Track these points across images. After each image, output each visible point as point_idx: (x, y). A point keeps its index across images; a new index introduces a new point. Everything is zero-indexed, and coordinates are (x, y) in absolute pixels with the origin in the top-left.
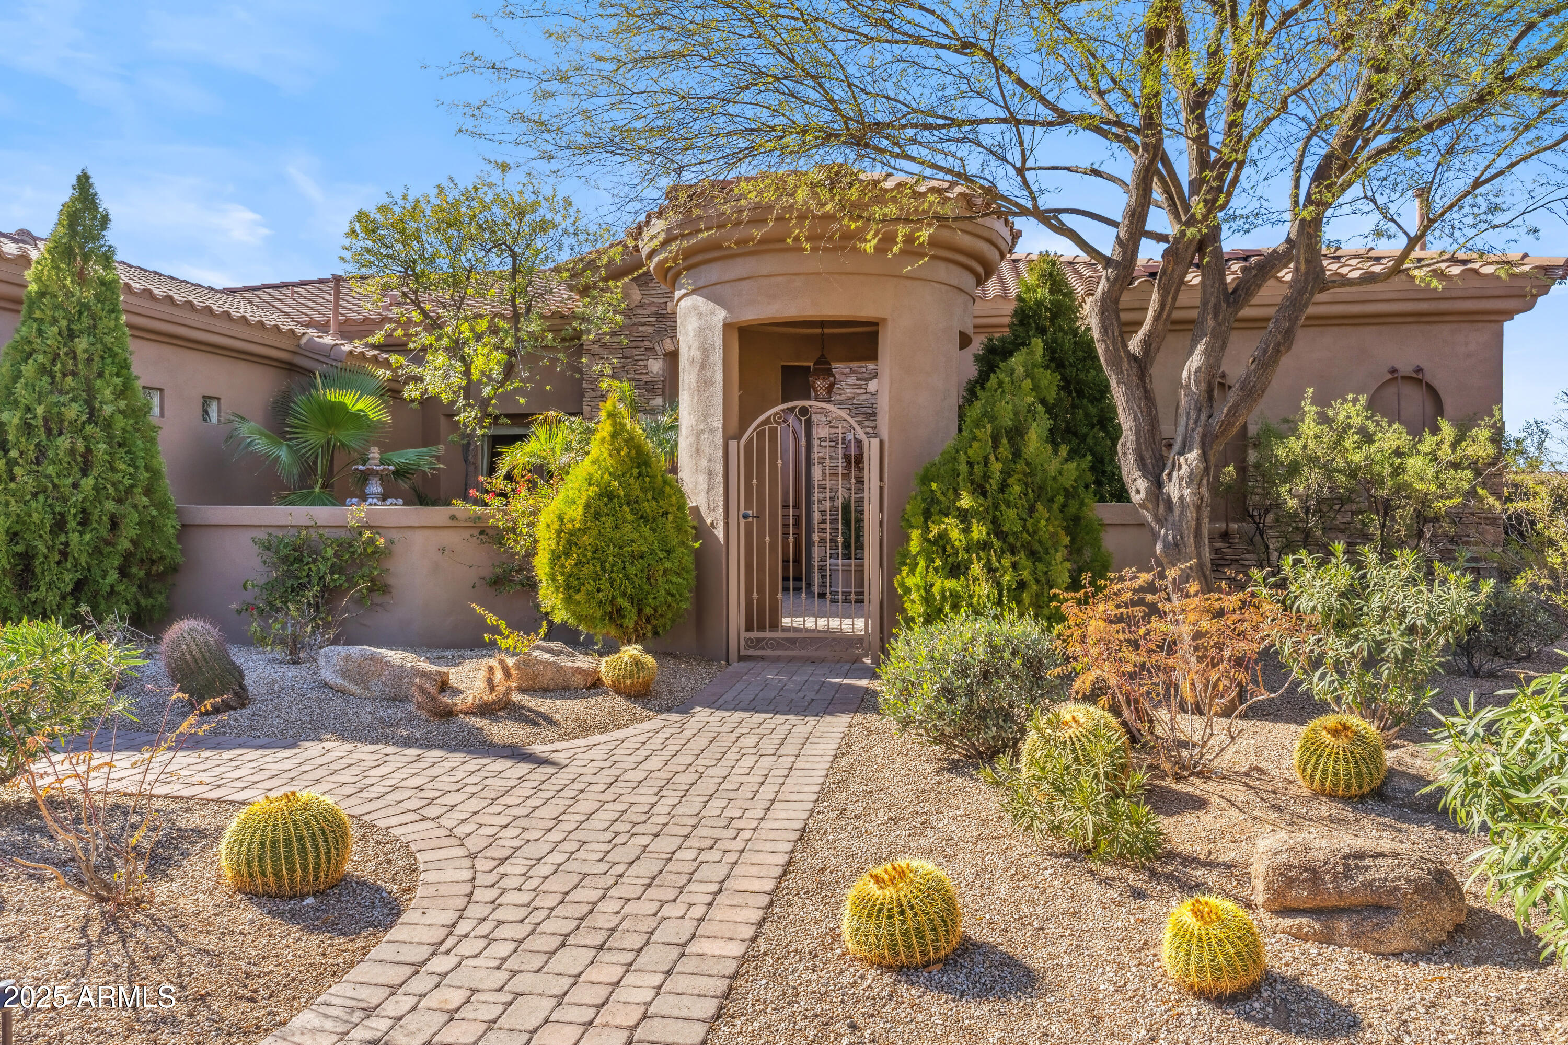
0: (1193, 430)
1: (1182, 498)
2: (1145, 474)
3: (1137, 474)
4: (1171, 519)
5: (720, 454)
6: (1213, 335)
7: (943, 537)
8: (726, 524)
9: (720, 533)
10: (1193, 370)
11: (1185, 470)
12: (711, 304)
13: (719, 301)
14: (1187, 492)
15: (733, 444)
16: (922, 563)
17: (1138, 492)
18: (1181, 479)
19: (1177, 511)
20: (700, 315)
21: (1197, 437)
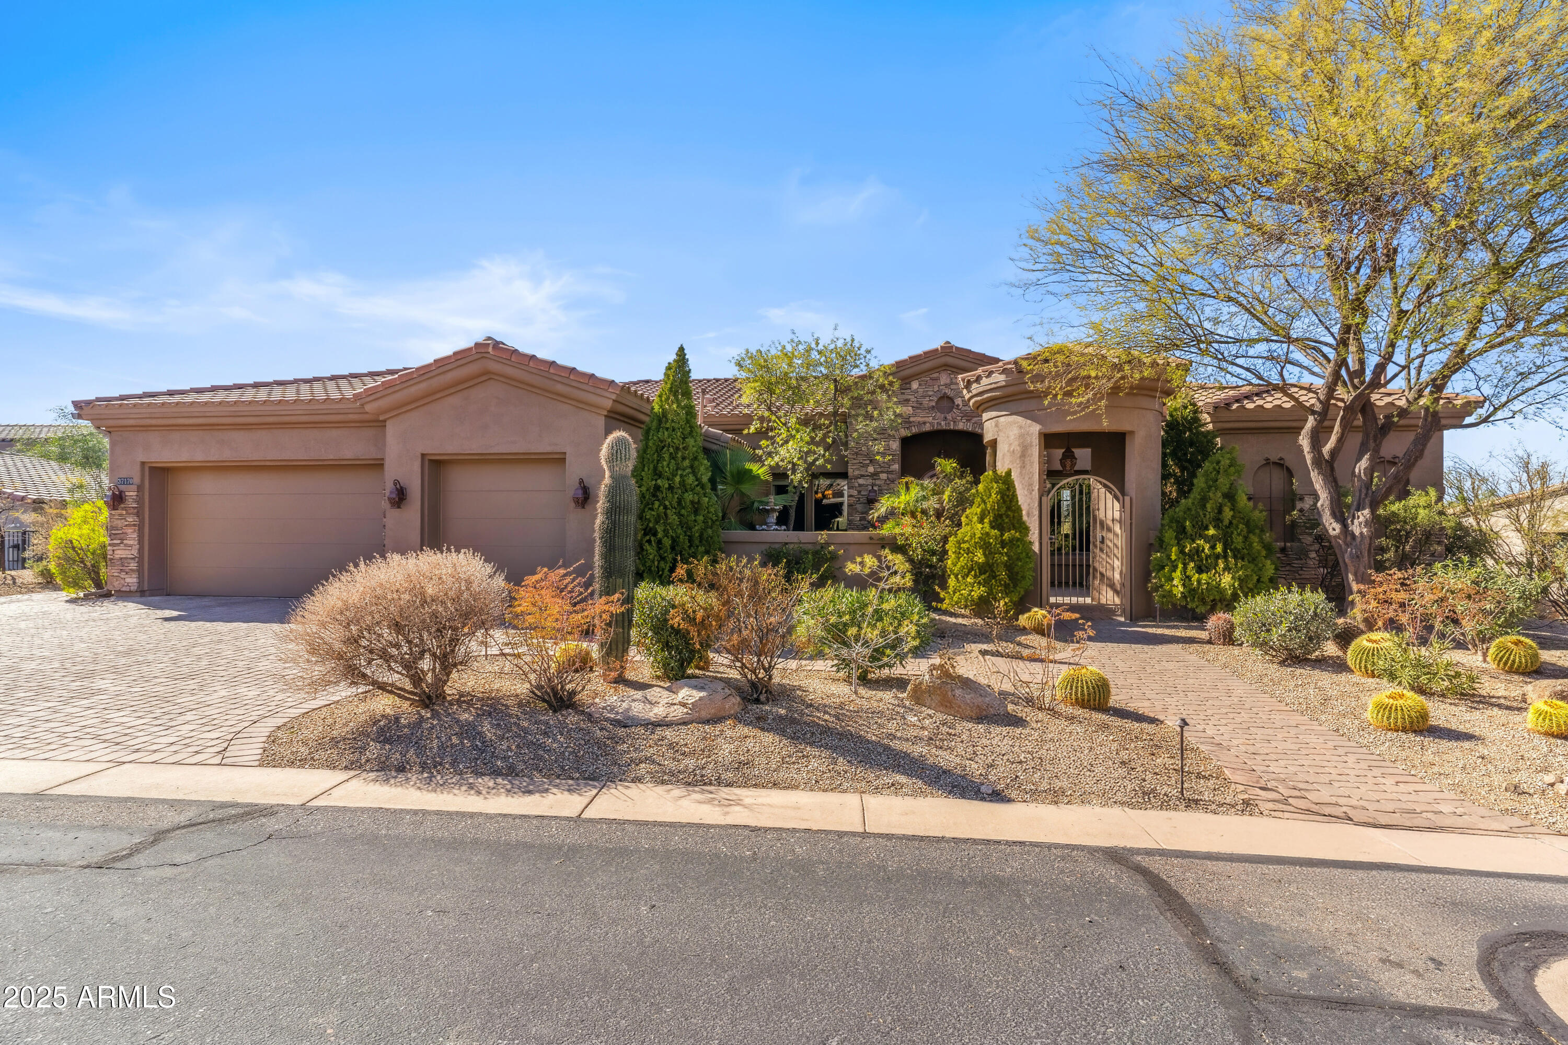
0: (1364, 499)
1: (1361, 533)
2: (1337, 520)
3: (1332, 521)
4: (1354, 544)
5: (1036, 504)
6: (1373, 450)
7: (1198, 551)
8: (1041, 544)
9: (1036, 548)
10: (1362, 468)
11: (1362, 519)
12: (1029, 422)
13: (1035, 419)
14: (1365, 530)
15: (1044, 499)
16: (1180, 566)
17: (1334, 529)
18: (1360, 524)
19: (1358, 540)
20: (1021, 427)
21: (1367, 501)
